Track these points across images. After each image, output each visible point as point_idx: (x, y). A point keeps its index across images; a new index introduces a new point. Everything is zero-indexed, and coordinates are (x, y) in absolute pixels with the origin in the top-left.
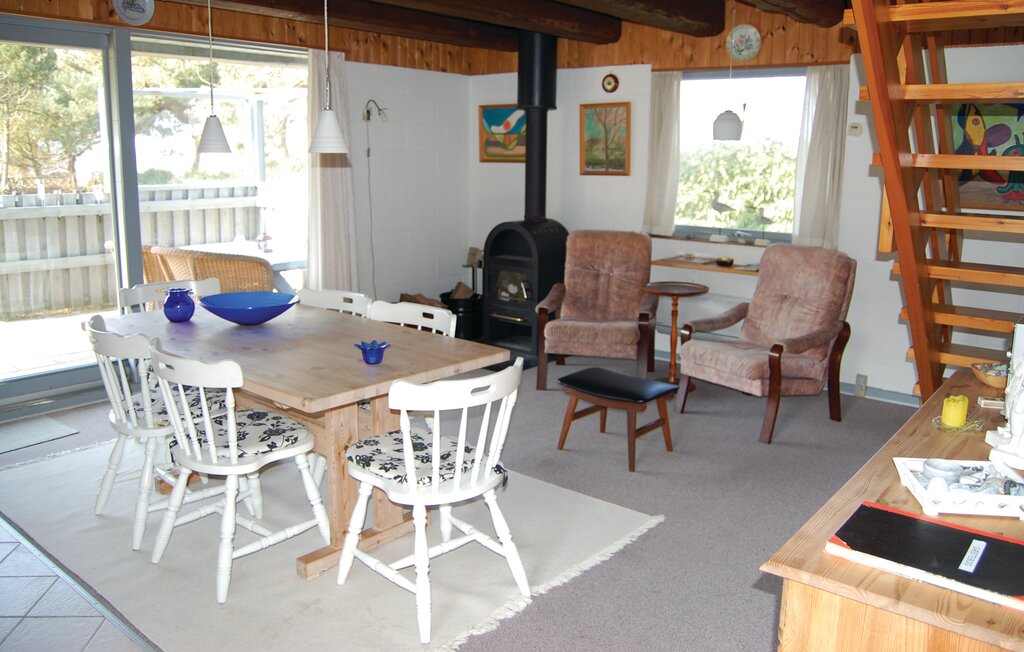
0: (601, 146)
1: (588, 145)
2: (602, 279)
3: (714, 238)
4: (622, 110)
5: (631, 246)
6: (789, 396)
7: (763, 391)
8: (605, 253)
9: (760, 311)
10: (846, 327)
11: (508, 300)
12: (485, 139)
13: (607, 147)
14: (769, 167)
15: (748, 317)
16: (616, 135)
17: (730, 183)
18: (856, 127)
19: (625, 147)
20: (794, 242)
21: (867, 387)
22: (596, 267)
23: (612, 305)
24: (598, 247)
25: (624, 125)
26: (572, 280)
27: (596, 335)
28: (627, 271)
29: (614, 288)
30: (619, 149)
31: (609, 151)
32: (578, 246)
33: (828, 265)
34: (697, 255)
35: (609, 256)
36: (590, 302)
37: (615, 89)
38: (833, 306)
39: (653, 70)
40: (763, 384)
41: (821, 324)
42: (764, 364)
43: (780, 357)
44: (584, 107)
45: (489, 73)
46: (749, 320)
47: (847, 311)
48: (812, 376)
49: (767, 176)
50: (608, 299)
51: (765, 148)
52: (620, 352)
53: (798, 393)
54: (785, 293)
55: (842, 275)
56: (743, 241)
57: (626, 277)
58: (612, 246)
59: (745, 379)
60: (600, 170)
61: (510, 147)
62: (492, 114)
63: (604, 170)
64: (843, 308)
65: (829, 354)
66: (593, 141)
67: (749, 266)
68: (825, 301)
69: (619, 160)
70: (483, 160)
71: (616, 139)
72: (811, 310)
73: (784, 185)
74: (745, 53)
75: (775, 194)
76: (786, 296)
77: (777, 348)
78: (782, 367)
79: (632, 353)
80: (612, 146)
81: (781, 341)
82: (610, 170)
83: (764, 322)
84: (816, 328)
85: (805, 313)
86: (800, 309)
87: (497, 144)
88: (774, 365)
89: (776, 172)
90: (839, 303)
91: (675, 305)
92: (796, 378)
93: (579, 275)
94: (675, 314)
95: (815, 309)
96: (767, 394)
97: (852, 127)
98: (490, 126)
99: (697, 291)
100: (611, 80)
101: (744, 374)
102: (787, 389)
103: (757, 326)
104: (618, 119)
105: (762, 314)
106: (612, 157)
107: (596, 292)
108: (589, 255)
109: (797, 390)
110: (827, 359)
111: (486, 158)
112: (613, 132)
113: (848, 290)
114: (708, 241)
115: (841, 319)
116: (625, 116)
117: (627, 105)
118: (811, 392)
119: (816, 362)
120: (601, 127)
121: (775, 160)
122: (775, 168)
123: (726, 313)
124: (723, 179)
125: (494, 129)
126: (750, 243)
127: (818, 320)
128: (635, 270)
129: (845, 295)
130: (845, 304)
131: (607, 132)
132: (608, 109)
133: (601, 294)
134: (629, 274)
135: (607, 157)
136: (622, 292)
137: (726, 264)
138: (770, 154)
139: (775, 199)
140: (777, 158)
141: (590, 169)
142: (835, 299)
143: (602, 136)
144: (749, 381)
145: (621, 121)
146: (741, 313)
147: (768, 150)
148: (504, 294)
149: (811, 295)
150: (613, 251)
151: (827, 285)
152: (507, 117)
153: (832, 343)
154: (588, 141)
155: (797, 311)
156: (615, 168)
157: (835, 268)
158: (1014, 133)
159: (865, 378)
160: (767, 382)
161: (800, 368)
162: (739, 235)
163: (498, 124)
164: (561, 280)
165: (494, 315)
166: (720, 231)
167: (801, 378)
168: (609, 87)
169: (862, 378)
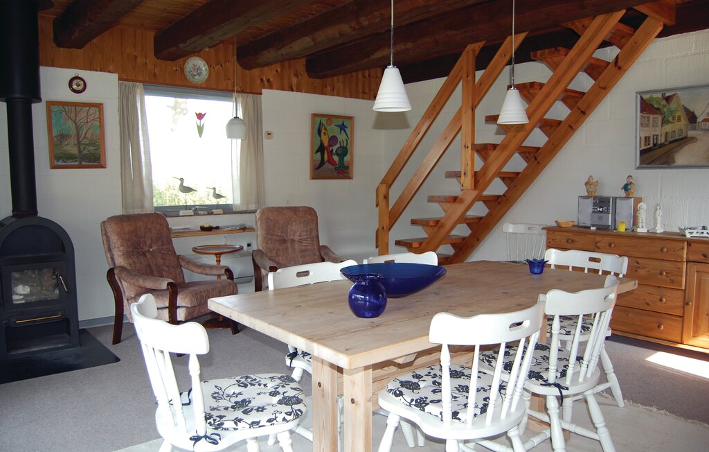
0: (72, 141)
1: (56, 139)
2: (148, 255)
3: (181, 213)
4: (93, 110)
8: (145, 233)
13: (79, 143)
16: (88, 132)
18: (270, 134)
19: (98, 143)
22: (141, 246)
24: (140, 228)
25: (97, 123)
30: (93, 144)
31: (82, 147)
35: (148, 235)
37: (83, 90)
39: (120, 79)
44: (50, 104)
50: (160, 270)
54: (284, 237)
58: (149, 226)
60: (73, 163)
63: (77, 163)
66: (63, 137)
69: (93, 154)
71: (89, 135)
74: (197, 77)
80: (85, 141)
82: (83, 163)
97: (268, 134)
100: (79, 82)
103: (277, 261)
104: (91, 118)
105: (277, 253)
106: (85, 152)
108: (135, 236)
112: (85, 130)
114: (178, 216)
116: (97, 116)
117: (98, 106)
120: (71, 124)
126: (210, 213)
131: (78, 129)
132: (79, 108)
133: (154, 268)
135: (80, 152)
141: (60, 163)
143: (73, 131)
145: (94, 120)
149: (304, 234)
154: (57, 136)
156: (90, 162)
158: (339, 140)
162: (196, 209)
166: (187, 207)
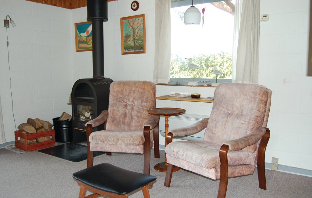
0: (132, 38)
1: (125, 38)
2: (128, 108)
3: (189, 84)
4: (141, 18)
5: (144, 89)
6: (234, 177)
7: (217, 176)
8: (130, 93)
9: (215, 123)
10: (268, 131)
11: (84, 120)
12: (78, 41)
13: (134, 39)
14: (222, 63)
15: (208, 126)
16: (139, 32)
17: (207, 70)
18: (266, 16)
19: (143, 38)
20: (233, 82)
21: (278, 165)
22: (125, 101)
23: (134, 121)
24: (126, 89)
25: (142, 26)
26: (112, 108)
27: (118, 140)
28: (142, 102)
29: (135, 112)
30: (140, 39)
31: (136, 41)
32: (115, 90)
33: (254, 93)
34: (181, 93)
35: (132, 94)
36: (121, 120)
37: (137, 9)
38: (259, 119)
40: (216, 171)
41: (252, 130)
42: (216, 158)
43: (227, 153)
44: (123, 19)
45: (79, 7)
46: (209, 128)
47: (267, 121)
48: (247, 163)
49: (222, 67)
50: (131, 118)
51: (221, 55)
52: (133, 149)
53: (240, 175)
54: (229, 112)
55: (263, 99)
56: (206, 85)
57: (141, 106)
58: (134, 89)
59: (204, 169)
60: (132, 51)
61: (89, 43)
62: (80, 27)
63: (133, 51)
64: (265, 120)
65: (257, 148)
66: (128, 37)
67: (209, 98)
68: (254, 115)
69: (140, 45)
70: (77, 51)
71: (138, 34)
72: (245, 121)
73: (229, 70)
75: (225, 74)
76: (230, 114)
77: (225, 147)
78: (229, 159)
79: (140, 150)
80: (137, 38)
81: (227, 142)
82: (136, 51)
83: (217, 130)
84: (249, 133)
85: (242, 123)
86: (238, 121)
87: (83, 42)
88: (223, 158)
89: (226, 65)
90: (262, 116)
91: (167, 120)
92: (238, 165)
93: (115, 106)
94: (167, 126)
95: (247, 121)
96: (219, 177)
97: (264, 16)
98: (80, 34)
99: (179, 112)
100: (135, 4)
101: (203, 165)
102: (232, 173)
103: (213, 132)
104: (139, 24)
105: (216, 125)
106: (137, 44)
107: (125, 115)
108: (121, 94)
109: (239, 173)
110: (256, 151)
111: (79, 49)
112: (137, 31)
113: (267, 109)
114: (187, 86)
115: (263, 126)
116: (142, 22)
117: (143, 16)
118: (248, 173)
119: (250, 154)
120: (131, 28)
121: (225, 60)
122: (225, 63)
123: (195, 124)
124: (204, 68)
125: (82, 35)
126: (209, 86)
127: (250, 127)
128: (146, 102)
129: (265, 112)
130: (265, 117)
131: (134, 31)
132: (134, 19)
133: (128, 116)
134: (143, 104)
135: (135, 44)
136: (139, 114)
137: (196, 97)
138: (223, 58)
139: (225, 76)
140: (226, 59)
141: (127, 51)
142: (260, 114)
143: (132, 34)
144: (207, 170)
146: (204, 124)
147: (222, 56)
148: (83, 117)
149: (244, 113)
150: (134, 91)
151: (255, 106)
152: (87, 28)
153: (259, 142)
154: (125, 37)
155: (237, 122)
156: (139, 50)
157: (259, 94)
159: (277, 159)
160: (219, 170)
161: (240, 159)
162: (203, 81)
163: (84, 32)
164: (107, 109)
165: (77, 129)
167: (241, 165)
168: (134, 8)
169: (275, 160)
